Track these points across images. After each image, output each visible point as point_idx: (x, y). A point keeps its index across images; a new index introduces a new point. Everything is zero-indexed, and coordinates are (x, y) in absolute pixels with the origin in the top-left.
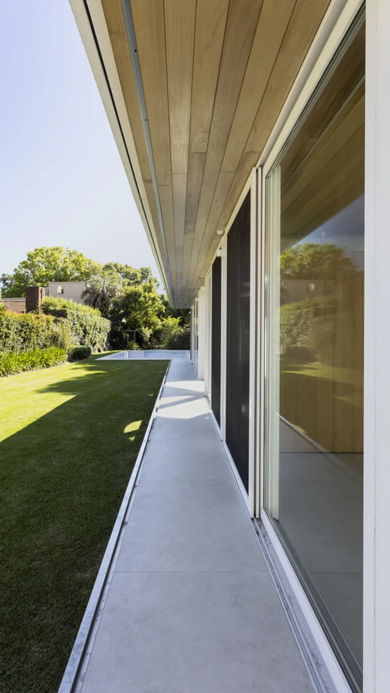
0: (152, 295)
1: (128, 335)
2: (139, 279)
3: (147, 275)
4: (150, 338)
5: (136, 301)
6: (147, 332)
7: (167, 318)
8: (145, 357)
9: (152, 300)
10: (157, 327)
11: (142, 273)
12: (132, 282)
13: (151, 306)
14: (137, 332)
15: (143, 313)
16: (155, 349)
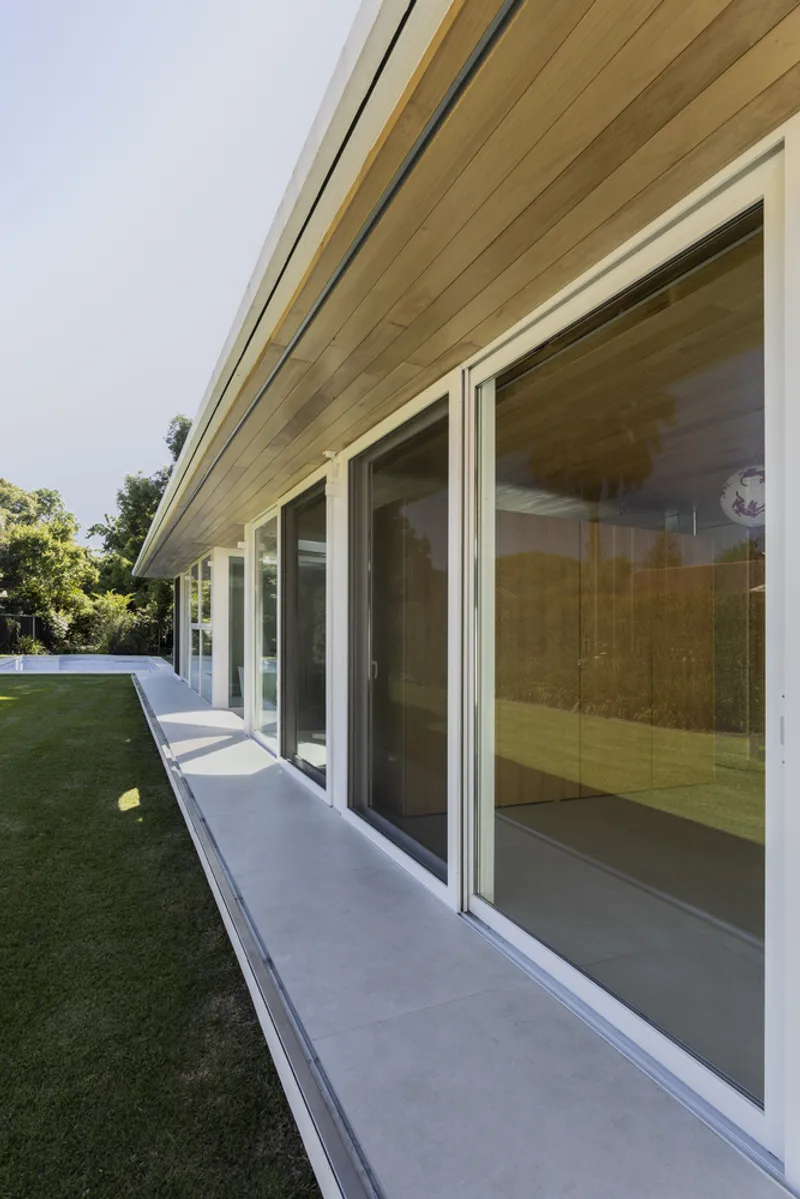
0: (70, 546)
1: (19, 624)
2: (33, 512)
3: (51, 506)
4: (68, 632)
5: (35, 556)
6: (62, 621)
7: (104, 593)
8: (60, 669)
9: (72, 558)
10: (83, 612)
11: (39, 501)
12: (17, 516)
13: (69, 568)
14: (38, 620)
15: (52, 580)
16: (81, 652)
